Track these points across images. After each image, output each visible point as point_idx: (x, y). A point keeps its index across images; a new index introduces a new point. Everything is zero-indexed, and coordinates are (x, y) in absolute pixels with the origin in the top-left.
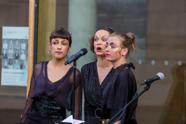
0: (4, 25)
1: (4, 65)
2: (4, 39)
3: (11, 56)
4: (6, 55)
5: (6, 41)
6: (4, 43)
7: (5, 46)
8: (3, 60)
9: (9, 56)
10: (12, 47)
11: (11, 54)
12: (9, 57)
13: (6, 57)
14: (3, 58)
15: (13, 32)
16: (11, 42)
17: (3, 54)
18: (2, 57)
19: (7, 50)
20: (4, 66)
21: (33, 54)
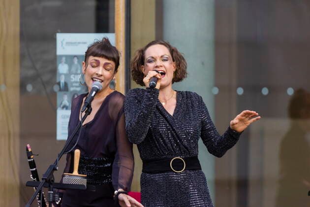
0: (59, 31)
1: (61, 104)
2: (61, 56)
3: (77, 87)
4: (66, 84)
5: (64, 59)
6: (61, 62)
7: (63, 68)
8: (59, 94)
9: (73, 87)
10: (77, 70)
11: (76, 82)
12: (72, 89)
13: (66, 88)
14: (60, 90)
15: (79, 43)
16: (76, 60)
17: (59, 84)
18: (56, 88)
19: (67, 75)
20: (62, 106)
21: (125, 82)
